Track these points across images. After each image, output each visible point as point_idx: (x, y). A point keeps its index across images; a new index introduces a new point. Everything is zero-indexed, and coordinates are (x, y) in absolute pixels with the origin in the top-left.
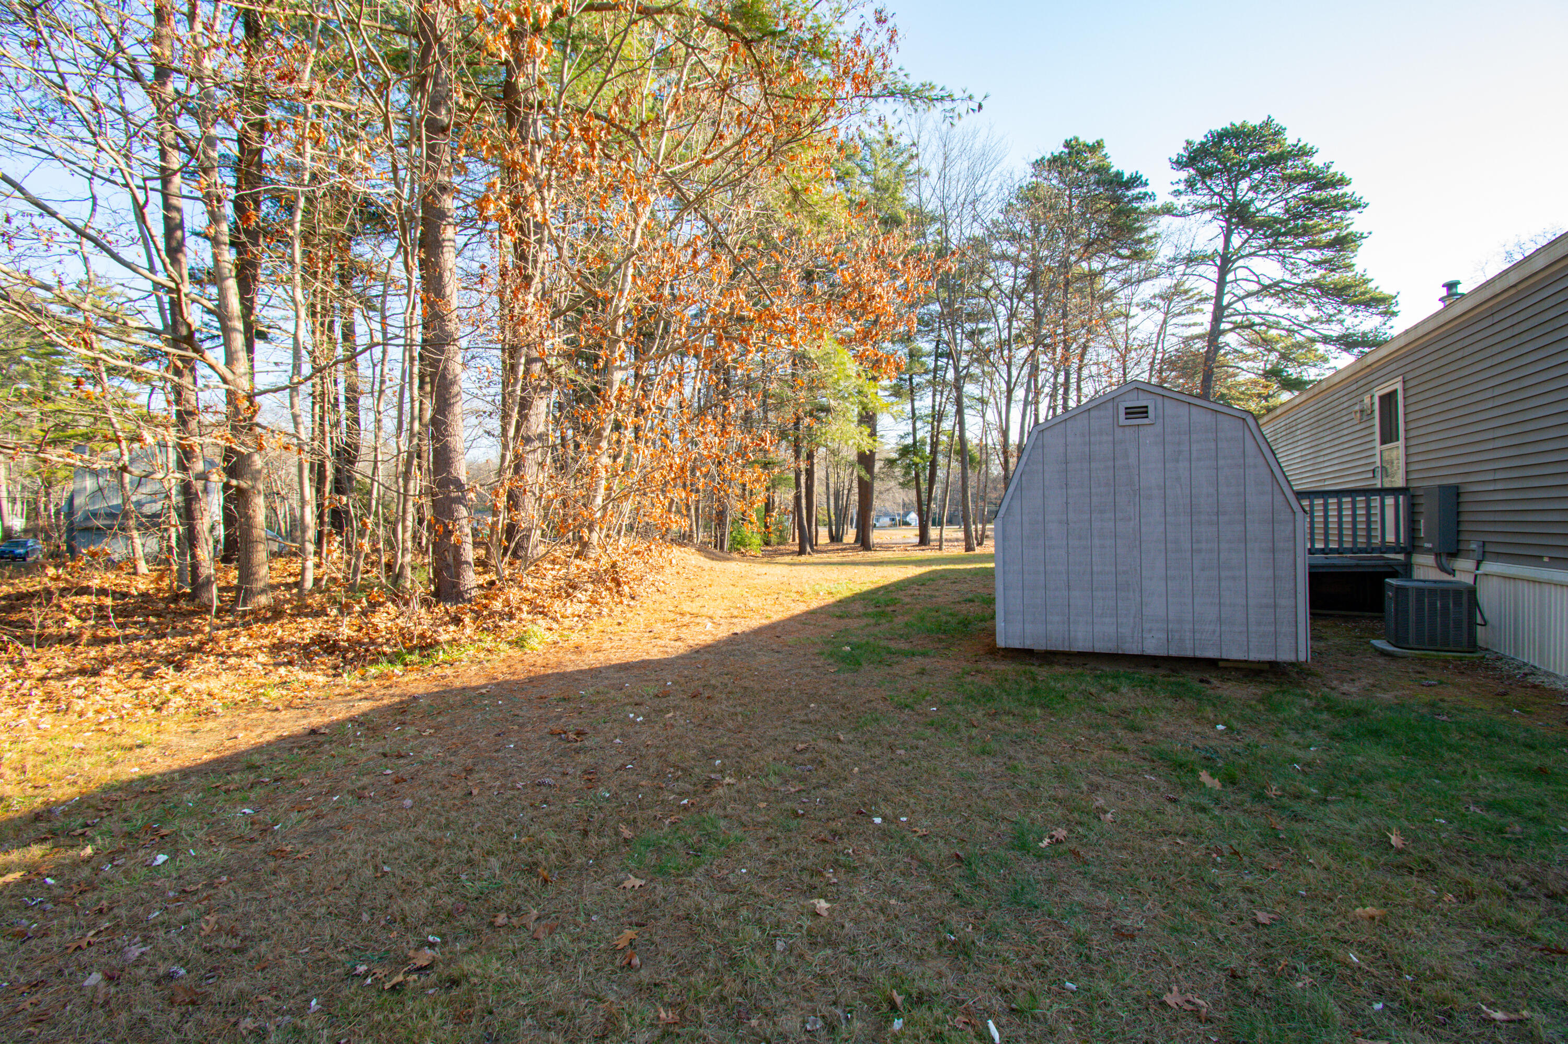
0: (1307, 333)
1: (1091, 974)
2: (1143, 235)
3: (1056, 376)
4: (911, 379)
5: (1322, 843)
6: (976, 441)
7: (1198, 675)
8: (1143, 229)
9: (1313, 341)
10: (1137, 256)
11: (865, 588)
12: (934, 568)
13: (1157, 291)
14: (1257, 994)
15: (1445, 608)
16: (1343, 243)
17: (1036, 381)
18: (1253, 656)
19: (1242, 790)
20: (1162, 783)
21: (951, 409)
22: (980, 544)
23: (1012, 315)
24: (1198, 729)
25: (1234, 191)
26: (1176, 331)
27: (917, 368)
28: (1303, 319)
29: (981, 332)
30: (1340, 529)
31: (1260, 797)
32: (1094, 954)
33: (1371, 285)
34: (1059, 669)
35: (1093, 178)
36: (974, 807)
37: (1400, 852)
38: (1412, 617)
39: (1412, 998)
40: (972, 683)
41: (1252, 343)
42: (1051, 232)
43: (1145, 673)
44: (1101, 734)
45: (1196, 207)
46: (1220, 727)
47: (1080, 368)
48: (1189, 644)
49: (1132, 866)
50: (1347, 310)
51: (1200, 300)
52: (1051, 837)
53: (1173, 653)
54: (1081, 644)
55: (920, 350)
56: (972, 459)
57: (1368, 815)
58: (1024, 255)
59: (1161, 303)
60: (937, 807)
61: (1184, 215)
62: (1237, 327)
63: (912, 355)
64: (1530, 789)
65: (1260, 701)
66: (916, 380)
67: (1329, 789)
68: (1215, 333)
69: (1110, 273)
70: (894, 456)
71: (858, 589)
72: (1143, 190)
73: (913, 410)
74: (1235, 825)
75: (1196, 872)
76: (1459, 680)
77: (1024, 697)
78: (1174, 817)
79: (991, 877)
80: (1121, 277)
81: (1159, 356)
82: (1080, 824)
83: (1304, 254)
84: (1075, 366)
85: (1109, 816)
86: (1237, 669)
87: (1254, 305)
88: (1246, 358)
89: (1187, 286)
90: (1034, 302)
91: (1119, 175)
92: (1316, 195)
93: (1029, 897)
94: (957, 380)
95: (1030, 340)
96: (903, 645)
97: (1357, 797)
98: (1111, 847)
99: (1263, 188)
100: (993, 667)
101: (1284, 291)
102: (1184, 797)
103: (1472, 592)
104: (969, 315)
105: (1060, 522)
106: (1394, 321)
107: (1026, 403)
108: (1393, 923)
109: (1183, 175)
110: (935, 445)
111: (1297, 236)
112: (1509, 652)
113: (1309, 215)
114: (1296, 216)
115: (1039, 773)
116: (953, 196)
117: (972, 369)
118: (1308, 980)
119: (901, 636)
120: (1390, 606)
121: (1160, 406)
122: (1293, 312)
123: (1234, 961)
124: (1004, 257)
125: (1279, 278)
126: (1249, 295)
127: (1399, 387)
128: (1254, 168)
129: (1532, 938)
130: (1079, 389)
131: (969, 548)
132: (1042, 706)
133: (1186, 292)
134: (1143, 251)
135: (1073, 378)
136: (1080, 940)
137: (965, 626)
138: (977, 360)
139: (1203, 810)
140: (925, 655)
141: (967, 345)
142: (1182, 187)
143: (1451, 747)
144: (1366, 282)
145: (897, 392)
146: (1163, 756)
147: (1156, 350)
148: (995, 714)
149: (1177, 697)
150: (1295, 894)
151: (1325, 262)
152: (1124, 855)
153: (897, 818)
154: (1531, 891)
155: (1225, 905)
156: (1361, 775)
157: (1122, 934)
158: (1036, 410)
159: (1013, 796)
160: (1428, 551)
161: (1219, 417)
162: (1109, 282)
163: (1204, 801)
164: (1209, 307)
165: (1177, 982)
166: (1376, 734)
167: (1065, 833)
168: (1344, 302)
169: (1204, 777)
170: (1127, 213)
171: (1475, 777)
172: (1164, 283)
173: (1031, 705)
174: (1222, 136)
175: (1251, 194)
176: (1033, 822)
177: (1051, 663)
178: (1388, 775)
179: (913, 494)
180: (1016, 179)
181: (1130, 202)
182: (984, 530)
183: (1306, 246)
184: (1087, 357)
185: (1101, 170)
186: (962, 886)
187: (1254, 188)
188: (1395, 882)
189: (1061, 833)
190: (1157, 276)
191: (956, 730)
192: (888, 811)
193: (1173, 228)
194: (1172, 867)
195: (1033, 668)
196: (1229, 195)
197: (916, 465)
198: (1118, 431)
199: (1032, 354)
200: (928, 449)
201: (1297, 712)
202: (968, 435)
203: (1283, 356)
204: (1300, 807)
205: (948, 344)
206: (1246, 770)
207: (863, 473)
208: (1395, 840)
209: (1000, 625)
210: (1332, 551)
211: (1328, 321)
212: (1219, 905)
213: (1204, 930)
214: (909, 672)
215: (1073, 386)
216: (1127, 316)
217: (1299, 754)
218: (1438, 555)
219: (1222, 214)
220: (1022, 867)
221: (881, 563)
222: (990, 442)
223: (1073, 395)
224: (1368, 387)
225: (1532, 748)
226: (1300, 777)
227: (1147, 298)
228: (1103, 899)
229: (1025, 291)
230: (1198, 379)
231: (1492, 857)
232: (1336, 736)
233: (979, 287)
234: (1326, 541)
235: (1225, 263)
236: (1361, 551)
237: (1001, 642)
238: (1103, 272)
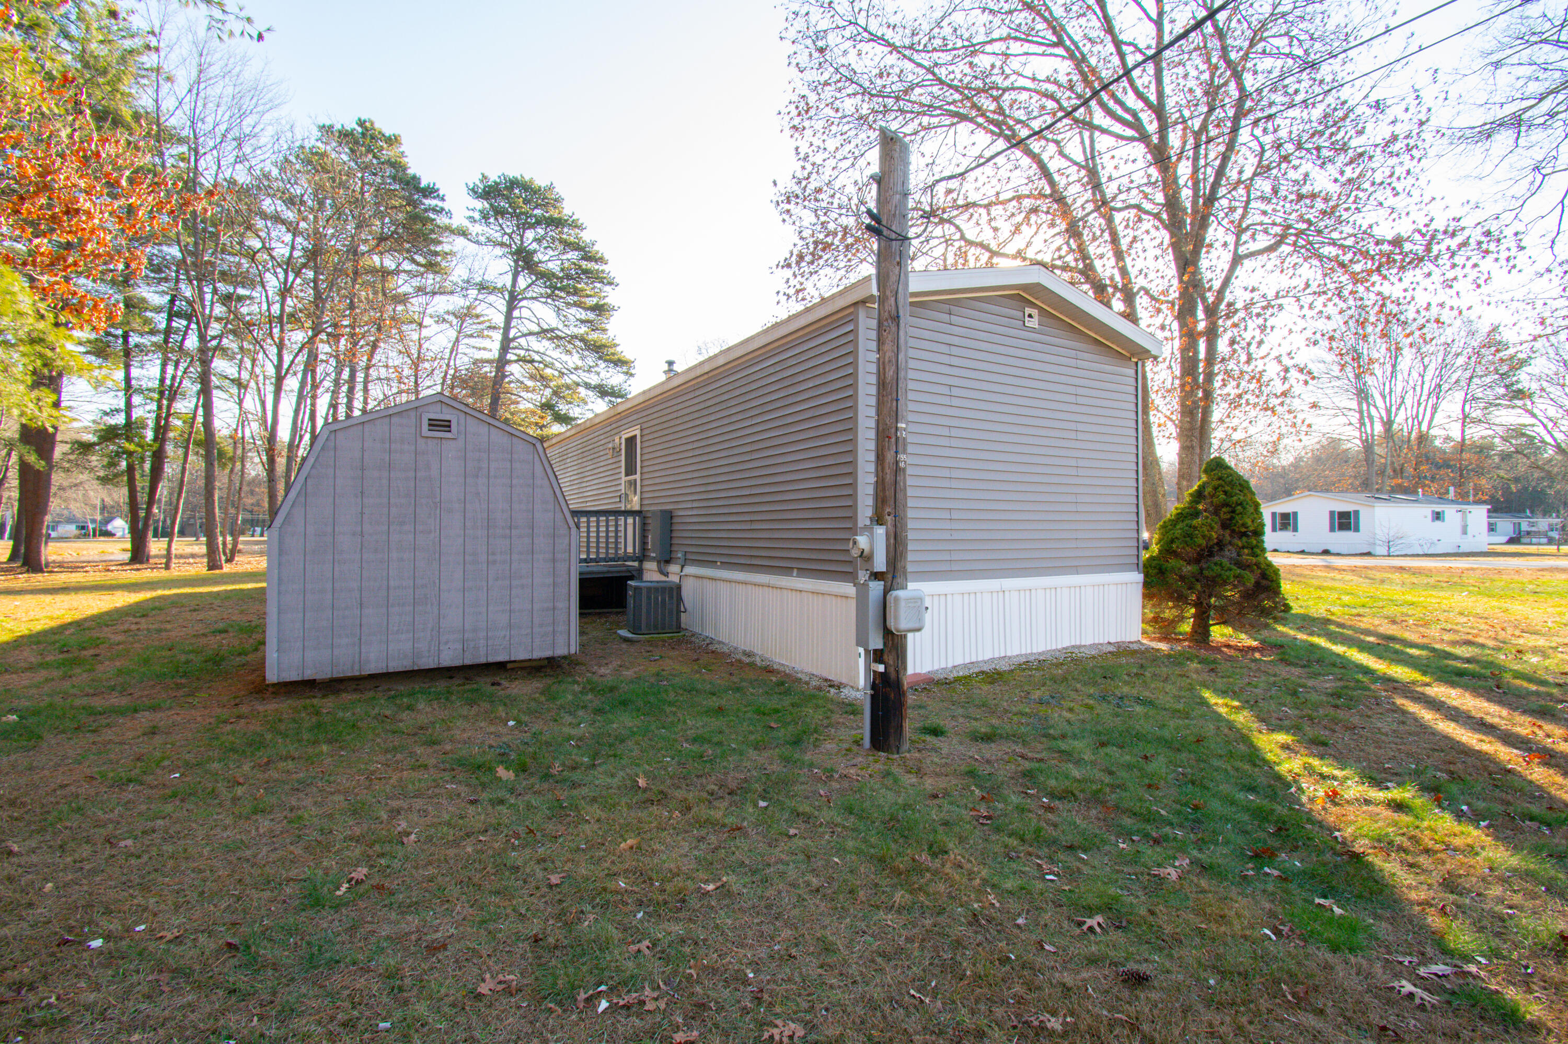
0: (574, 377)
1: (406, 1002)
2: (439, 249)
3: (339, 373)
4: (126, 337)
5: (594, 800)
6: (225, 432)
7: (489, 680)
8: (440, 243)
9: (578, 385)
10: (431, 267)
11: (38, 627)
12: (160, 592)
13: (451, 308)
14: (556, 947)
15: (663, 601)
16: (600, 309)
17: (314, 372)
18: (537, 655)
19: (532, 774)
20: (463, 789)
21: (191, 387)
22: (229, 560)
23: (285, 292)
24: (492, 729)
25: (522, 237)
26: (467, 351)
27: (136, 324)
28: (571, 365)
29: (240, 299)
30: (598, 542)
31: (547, 776)
32: (407, 981)
33: (619, 349)
34: (346, 697)
35: (389, 171)
36: (248, 880)
37: (645, 790)
38: (644, 610)
39: (661, 898)
40: (233, 732)
41: (532, 377)
42: (338, 211)
43: (441, 685)
44: (399, 756)
45: (489, 240)
46: (511, 723)
47: (368, 368)
48: (482, 651)
49: (440, 878)
50: (602, 364)
51: (490, 327)
52: (349, 881)
53: (468, 662)
54: (373, 667)
55: (144, 300)
56: (221, 454)
57: (623, 768)
58: (303, 225)
59: (455, 321)
60: (193, 896)
61: (478, 243)
62: (521, 360)
63: (130, 304)
64: (716, 723)
65: (542, 693)
66: (134, 339)
67: (596, 755)
68: (501, 363)
69: (403, 276)
70: (91, 438)
71: (23, 629)
72: (440, 204)
73: (128, 379)
74: (529, 807)
75: (499, 860)
76: (671, 653)
77: (306, 736)
78: (476, 817)
79: (277, 952)
80: (416, 282)
81: (451, 372)
82: (382, 855)
83: (573, 310)
84: (363, 364)
85: (413, 837)
86: (522, 668)
87: (536, 344)
88: (527, 389)
89: (478, 311)
90: (315, 281)
91: (415, 179)
92: (584, 264)
93: (328, 955)
94: (203, 350)
95: (308, 324)
96: (115, 700)
97: (615, 756)
98: (416, 868)
99: (545, 244)
100: (261, 708)
101: (559, 338)
102: (485, 796)
103: (679, 588)
104: (223, 273)
105: (354, 534)
106: (632, 381)
107: (301, 397)
108: (644, 846)
109: (480, 204)
110: (161, 431)
111: (568, 293)
112: (697, 630)
113: (578, 279)
114: (569, 277)
115: (331, 816)
116: (210, 120)
117: (225, 341)
118: (592, 917)
119: (113, 689)
120: (631, 602)
121: (462, 421)
122: (565, 358)
123: (535, 927)
124: (277, 219)
125: (554, 325)
126: (531, 334)
127: (638, 432)
128: (538, 223)
129: (724, 826)
130: (366, 390)
131: (213, 565)
132: (329, 742)
133: (478, 316)
134: (437, 264)
135: (360, 376)
136: (391, 974)
137: (217, 664)
138: (234, 332)
139: (501, 802)
140: (154, 709)
141: (219, 310)
142: (477, 216)
143: (671, 704)
144: (616, 345)
145: (100, 350)
146: (461, 762)
147: (448, 365)
148: (268, 763)
149: (471, 703)
150: (578, 849)
151: (588, 321)
152: (431, 871)
153: (128, 930)
154: (720, 793)
155: (525, 882)
156: (616, 738)
157: (434, 948)
158: (313, 405)
159: (298, 850)
160: (653, 559)
161: (515, 440)
162: (403, 285)
163: (502, 794)
164: (498, 336)
165: (489, 969)
166: (624, 703)
167: (365, 870)
168: (600, 358)
169: (501, 772)
170: (426, 221)
171: (685, 722)
172: (457, 302)
173: (316, 742)
174: (513, 183)
175: (535, 246)
176: (326, 871)
177: (337, 692)
178: (634, 733)
179: (121, 494)
180: (299, 136)
181: (426, 210)
182: (235, 544)
183: (575, 304)
184: (377, 357)
185: (397, 166)
186: (240, 979)
187: (538, 240)
188: (643, 814)
189: (361, 872)
190: (452, 293)
191: (214, 794)
192: (115, 926)
193: (467, 252)
194: (477, 865)
195: (315, 701)
196: (517, 239)
197: (130, 454)
198: (421, 442)
199: (311, 340)
200: (150, 435)
201: (570, 697)
202: (217, 423)
203: (555, 393)
204: (576, 776)
205: (190, 303)
206: (534, 757)
207: (32, 458)
208: (642, 782)
209: (272, 655)
210: (592, 560)
211: (589, 371)
212: (520, 883)
213: (509, 911)
214: (130, 735)
215: (359, 387)
216: (420, 325)
217: (573, 732)
218: (659, 562)
219: (512, 254)
220: (317, 925)
221: (65, 589)
222: (248, 434)
223: (359, 395)
224: (618, 431)
225: (713, 694)
226: (575, 751)
227: (441, 312)
228: (413, 921)
229: (305, 266)
230: (487, 401)
231: (698, 777)
232: (599, 711)
233: (241, 243)
234: (588, 553)
235: (513, 300)
236: (611, 560)
237: (272, 676)
238: (397, 272)
